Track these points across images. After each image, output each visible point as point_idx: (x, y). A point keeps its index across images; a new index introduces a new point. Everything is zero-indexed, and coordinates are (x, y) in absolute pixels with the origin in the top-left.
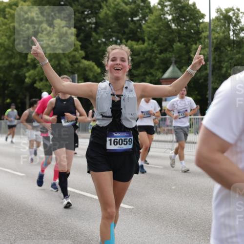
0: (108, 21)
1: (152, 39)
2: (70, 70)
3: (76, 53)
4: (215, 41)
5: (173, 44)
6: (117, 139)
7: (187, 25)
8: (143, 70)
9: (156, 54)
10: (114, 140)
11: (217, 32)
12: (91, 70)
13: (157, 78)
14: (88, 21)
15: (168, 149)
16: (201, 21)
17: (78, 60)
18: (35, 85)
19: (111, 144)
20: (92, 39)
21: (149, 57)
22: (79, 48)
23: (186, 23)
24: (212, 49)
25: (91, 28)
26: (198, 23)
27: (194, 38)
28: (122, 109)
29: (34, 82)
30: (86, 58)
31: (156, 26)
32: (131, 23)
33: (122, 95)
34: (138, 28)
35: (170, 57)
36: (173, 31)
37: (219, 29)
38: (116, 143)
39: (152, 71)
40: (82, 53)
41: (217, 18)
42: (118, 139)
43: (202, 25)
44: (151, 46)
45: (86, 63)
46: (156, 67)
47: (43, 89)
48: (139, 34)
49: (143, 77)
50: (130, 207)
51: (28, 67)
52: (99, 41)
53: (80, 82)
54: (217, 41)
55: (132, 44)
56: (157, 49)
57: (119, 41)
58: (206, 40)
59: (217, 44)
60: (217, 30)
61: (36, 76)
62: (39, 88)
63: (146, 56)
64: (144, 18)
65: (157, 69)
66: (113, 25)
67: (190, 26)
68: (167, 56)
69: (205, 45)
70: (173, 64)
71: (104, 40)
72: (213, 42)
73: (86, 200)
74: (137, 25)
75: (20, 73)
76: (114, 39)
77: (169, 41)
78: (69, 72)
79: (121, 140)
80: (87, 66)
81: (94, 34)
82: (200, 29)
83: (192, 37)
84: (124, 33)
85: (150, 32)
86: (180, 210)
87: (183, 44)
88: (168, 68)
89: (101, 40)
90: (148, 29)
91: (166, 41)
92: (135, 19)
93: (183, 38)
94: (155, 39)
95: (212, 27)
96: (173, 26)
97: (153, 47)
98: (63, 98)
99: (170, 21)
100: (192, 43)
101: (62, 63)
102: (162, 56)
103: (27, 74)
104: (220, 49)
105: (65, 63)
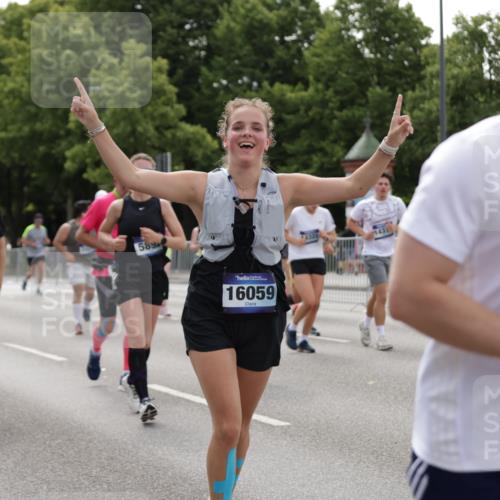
0: (233, 44)
1: (324, 79)
2: (157, 145)
3: (168, 109)
4: (452, 82)
5: (367, 90)
6: (243, 288)
7: (395, 51)
8: (306, 143)
9: (332, 109)
10: (238, 288)
11: (456, 65)
12: (199, 143)
13: (335, 159)
14: (191, 44)
15: (358, 304)
16: (423, 42)
17: (172, 124)
18: (85, 176)
19: (231, 298)
20: (200, 81)
21: (318, 117)
22: (174, 98)
23: (392, 47)
24: (447, 99)
25: (199, 58)
26: (418, 47)
27: (409, 76)
28: (254, 227)
29: (82, 169)
30: (189, 118)
31: (331, 52)
32: (281, 47)
33: (256, 201)
34: (294, 57)
35: (361, 117)
36: (366, 63)
37: (460, 57)
38: (241, 295)
39: (324, 144)
40: (181, 109)
41: (456, 37)
42: (246, 286)
43: (425, 51)
44: (321, 95)
45: (189, 129)
46: (332, 137)
47: (101, 184)
48: (296, 71)
49: (305, 157)
50: (283, 423)
51: (70, 138)
52: (215, 85)
53: (176, 168)
54: (457, 83)
55: (282, 90)
56: (334, 100)
57: (255, 84)
58: (435, 82)
59: (457, 89)
60: (457, 61)
61: (86, 157)
62: (92, 181)
63: (311, 113)
64: (306, 37)
65: (335, 142)
66: (245, 52)
67: (401, 52)
68: (354, 116)
69: (432, 92)
70: (368, 129)
71: (224, 82)
72: (448, 86)
73: (192, 410)
74: (293, 51)
75: (54, 152)
76: (245, 79)
77: (359, 83)
78: (153, 147)
79: (251, 290)
80: (191, 136)
81: (204, 70)
82: (422, 58)
83: (406, 76)
84: (266, 68)
85: (319, 66)
86: (386, 429)
87: (387, 88)
88: (356, 139)
89: (218, 82)
90: (316, 59)
91: (354, 84)
92: (288, 38)
93: (387, 77)
94: (329, 80)
95: (446, 55)
96: (367, 52)
97: (325, 95)
98: (139, 200)
99: (360, 42)
100: (406, 87)
101: (140, 129)
102: (345, 113)
103: (68, 154)
104: (463, 99)
105: (145, 129)
